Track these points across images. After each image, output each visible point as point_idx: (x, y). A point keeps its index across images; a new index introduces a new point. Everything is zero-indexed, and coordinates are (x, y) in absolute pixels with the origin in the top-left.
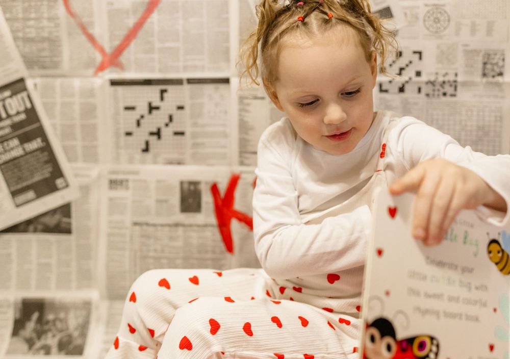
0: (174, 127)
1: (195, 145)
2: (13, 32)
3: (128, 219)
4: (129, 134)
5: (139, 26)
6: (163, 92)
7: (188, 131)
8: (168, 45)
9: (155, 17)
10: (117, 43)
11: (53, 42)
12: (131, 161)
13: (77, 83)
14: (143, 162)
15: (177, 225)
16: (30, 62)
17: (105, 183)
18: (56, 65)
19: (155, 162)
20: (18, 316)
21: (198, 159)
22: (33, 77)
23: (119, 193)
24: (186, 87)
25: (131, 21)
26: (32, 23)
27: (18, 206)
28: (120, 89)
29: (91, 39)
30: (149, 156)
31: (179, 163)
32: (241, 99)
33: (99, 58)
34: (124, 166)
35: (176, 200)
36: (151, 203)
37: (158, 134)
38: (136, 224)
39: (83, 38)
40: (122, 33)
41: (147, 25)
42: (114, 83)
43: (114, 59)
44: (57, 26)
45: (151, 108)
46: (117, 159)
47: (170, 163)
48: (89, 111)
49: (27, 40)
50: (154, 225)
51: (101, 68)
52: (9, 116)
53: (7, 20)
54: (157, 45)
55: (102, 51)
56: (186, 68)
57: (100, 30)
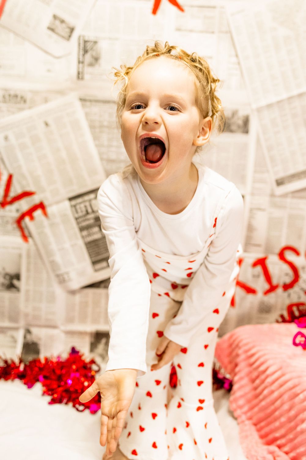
2: (100, 154)
20: (93, 340)
27: (96, 271)
32: (251, 210)
49: (110, 161)
52: (93, 212)
53: (97, 146)
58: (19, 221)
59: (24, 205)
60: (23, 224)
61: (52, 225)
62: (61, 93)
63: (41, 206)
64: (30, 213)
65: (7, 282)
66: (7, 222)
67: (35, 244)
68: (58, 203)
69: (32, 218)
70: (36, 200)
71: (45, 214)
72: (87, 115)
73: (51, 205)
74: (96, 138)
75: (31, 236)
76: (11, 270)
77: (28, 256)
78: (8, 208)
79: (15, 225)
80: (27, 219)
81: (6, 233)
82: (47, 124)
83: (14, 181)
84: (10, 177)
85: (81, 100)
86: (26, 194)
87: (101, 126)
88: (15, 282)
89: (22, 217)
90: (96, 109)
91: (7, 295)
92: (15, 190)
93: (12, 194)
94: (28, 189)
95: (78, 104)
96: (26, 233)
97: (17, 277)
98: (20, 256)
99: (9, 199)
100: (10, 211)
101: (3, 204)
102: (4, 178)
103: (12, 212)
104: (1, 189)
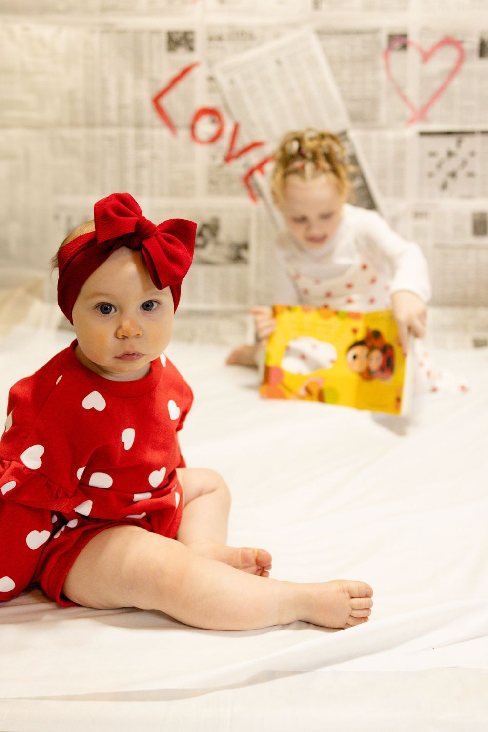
0: (468, 169)
1: (484, 184)
2: (342, 93)
3: (430, 242)
4: (431, 175)
5: (443, 88)
6: (459, 142)
7: (478, 171)
8: (466, 103)
9: (456, 82)
10: (425, 102)
11: (374, 102)
12: (432, 196)
13: (390, 135)
14: (442, 197)
15: (468, 247)
16: (356, 118)
17: (411, 215)
18: (374, 119)
19: (451, 196)
21: (484, 194)
22: (355, 128)
23: (422, 223)
24: (479, 138)
25: (437, 84)
26: (357, 86)
28: (427, 140)
29: (405, 98)
30: (446, 193)
31: (470, 197)
33: (410, 113)
34: (426, 200)
35: (468, 227)
36: (449, 229)
37: (453, 175)
39: (398, 99)
41: (450, 89)
42: (423, 134)
43: (422, 114)
44: (379, 88)
45: (450, 154)
46: (420, 194)
47: (463, 197)
48: (400, 156)
49: (354, 100)
50: (453, 248)
51: (412, 121)
53: (338, 84)
54: (457, 103)
55: (412, 108)
56: (480, 122)
57: (412, 91)
58: (248, 178)
59: (253, 158)
60: (251, 181)
62: (294, 26)
64: (260, 167)
65: (232, 253)
66: (233, 181)
67: (266, 204)
69: (263, 173)
70: (267, 150)
72: (325, 49)
74: (336, 74)
75: (261, 194)
76: (238, 238)
77: (259, 220)
78: (234, 162)
79: (242, 184)
81: (232, 193)
82: (279, 63)
83: (242, 131)
84: (237, 127)
85: (319, 33)
86: (255, 145)
87: (342, 61)
88: (244, 253)
89: (251, 173)
90: (334, 42)
91: (234, 270)
92: (244, 140)
93: (239, 146)
94: (258, 139)
95: (314, 38)
96: (255, 192)
97: (246, 246)
98: (248, 220)
99: (235, 152)
101: (228, 158)
102: (229, 128)
103: (238, 167)
104: (224, 142)
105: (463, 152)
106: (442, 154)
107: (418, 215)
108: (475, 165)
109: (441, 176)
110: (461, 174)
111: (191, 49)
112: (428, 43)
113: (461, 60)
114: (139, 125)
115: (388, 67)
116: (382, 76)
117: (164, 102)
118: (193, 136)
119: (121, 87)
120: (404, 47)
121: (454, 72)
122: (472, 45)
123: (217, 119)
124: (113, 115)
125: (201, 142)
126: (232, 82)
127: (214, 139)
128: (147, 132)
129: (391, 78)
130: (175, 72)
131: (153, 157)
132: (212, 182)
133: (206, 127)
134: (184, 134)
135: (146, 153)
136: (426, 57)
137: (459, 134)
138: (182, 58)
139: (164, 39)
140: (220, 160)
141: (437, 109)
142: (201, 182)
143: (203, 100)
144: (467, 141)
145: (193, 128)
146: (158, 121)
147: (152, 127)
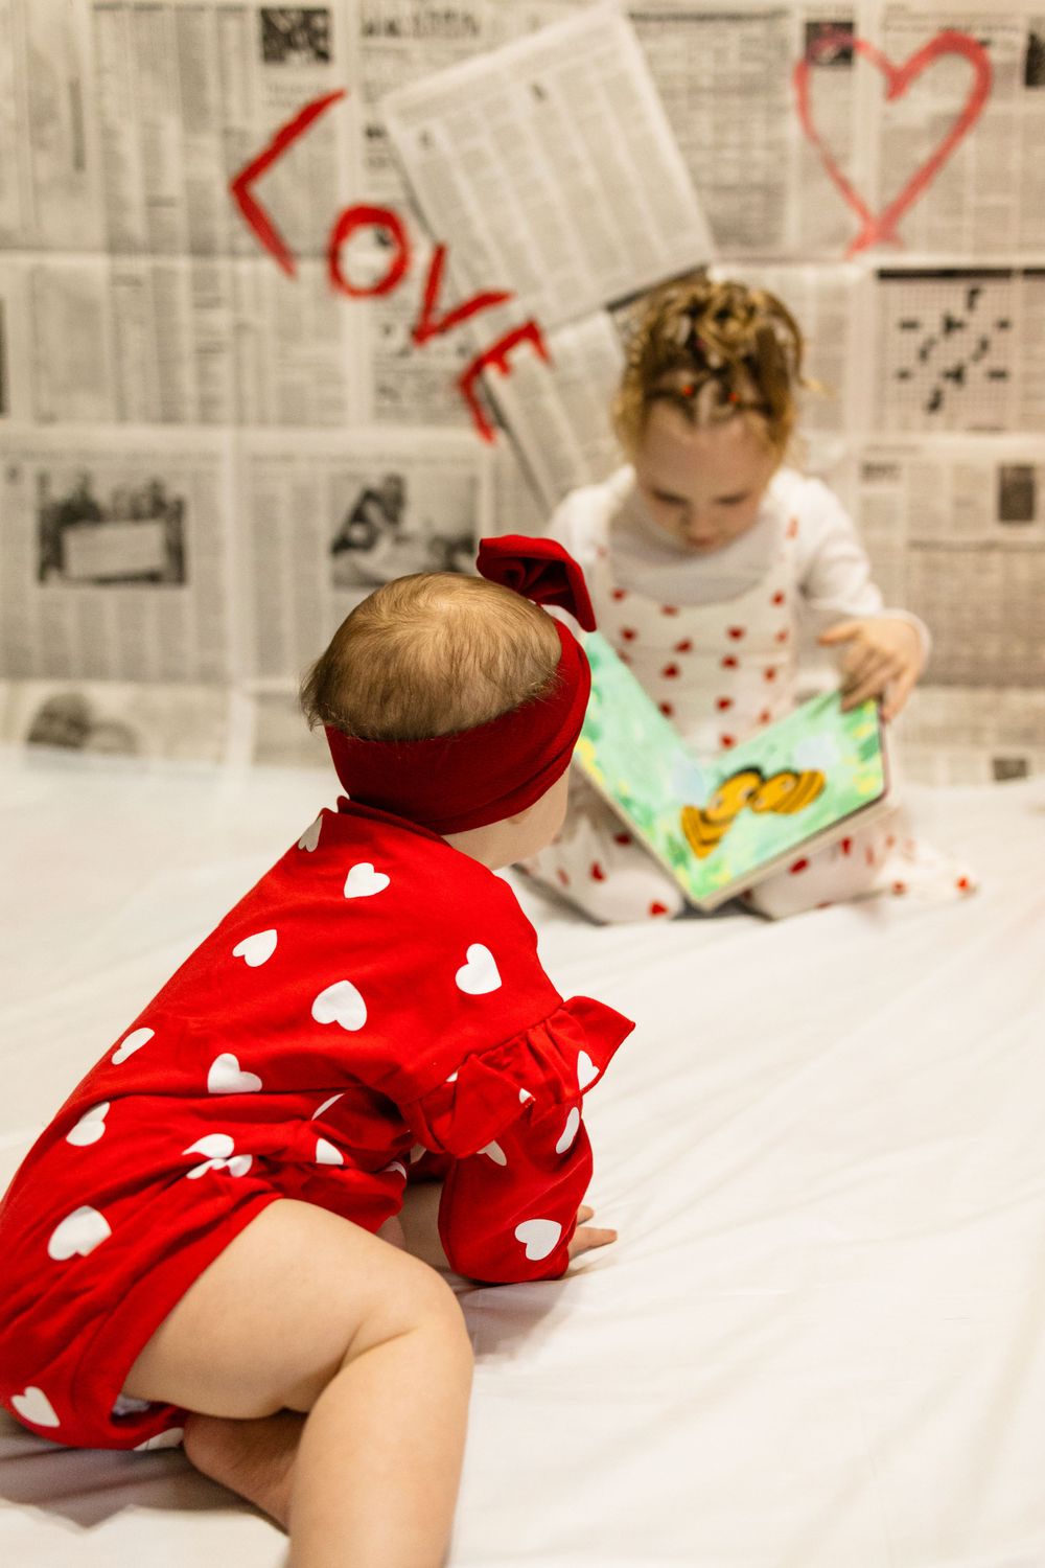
0: (992, 361)
1: (1029, 397)
2: (694, 171)
3: (899, 535)
4: (904, 375)
5: (936, 163)
6: (973, 294)
7: (1016, 367)
8: (993, 200)
9: (970, 147)
10: (892, 195)
11: (772, 193)
12: (905, 426)
14: (928, 428)
15: (989, 546)
16: (725, 234)
17: (854, 472)
18: (770, 238)
19: (950, 427)
21: (1028, 423)
22: (725, 260)
23: (881, 489)
24: (1019, 286)
25: (923, 153)
26: (730, 154)
28: (896, 289)
29: (845, 186)
30: (939, 419)
31: (995, 429)
33: (855, 224)
34: (892, 437)
35: (989, 499)
36: (943, 506)
37: (957, 375)
38: (916, 545)
39: (827, 187)
40: (903, 177)
41: (953, 162)
42: (886, 275)
43: (886, 228)
44: (783, 160)
45: (950, 325)
46: (879, 423)
47: (978, 428)
48: (834, 330)
49: (721, 189)
50: (951, 549)
51: (860, 244)
53: (682, 148)
54: (971, 199)
55: (863, 212)
56: (1023, 247)
57: (862, 169)
58: (469, 381)
59: (483, 331)
60: (478, 390)
61: (564, 386)
63: (530, 332)
64: (498, 354)
65: (438, 562)
66: (432, 388)
67: (517, 447)
68: (576, 319)
69: (505, 369)
70: (514, 314)
71: (543, 353)
72: (651, 59)
73: (558, 327)
74: (678, 124)
75: (502, 422)
76: (449, 526)
77: (497, 480)
78: (436, 344)
79: (457, 395)
80: (492, 373)
81: (434, 418)
82: (539, 93)
83: (453, 263)
84: (440, 254)
85: (636, 17)
86: (487, 300)
87: (694, 90)
88: (462, 560)
89: (477, 367)
90: (675, 41)
92: (457, 288)
93: (446, 302)
94: (492, 284)
95: (625, 31)
96: (489, 415)
97: (468, 544)
98: (473, 483)
99: (437, 318)
100: (442, 353)
101: (421, 334)
102: (421, 258)
103: (446, 355)
104: (411, 292)
105: (980, 321)
106: (932, 325)
107: (871, 471)
108: (1009, 352)
109: (927, 379)
110: (975, 373)
111: (323, 56)
112: (903, 47)
113: (981, 93)
114: (202, 248)
115: (804, 106)
116: (792, 128)
117: (261, 190)
118: (336, 275)
119: (152, 153)
120: (845, 56)
121: (965, 121)
122: (1008, 52)
123: (389, 233)
124: (136, 224)
125: (355, 293)
126: (425, 140)
127: (386, 285)
128: (222, 265)
129: (811, 135)
130: (286, 115)
131: (240, 328)
132: (384, 391)
133: (365, 256)
134: (312, 270)
135: (221, 319)
136: (897, 82)
137: (974, 277)
138: (301, 78)
139: (253, 27)
140: (400, 337)
141: (922, 214)
142: (357, 390)
143: (356, 187)
144: (992, 292)
145: (333, 256)
146: (247, 240)
147: (234, 253)
